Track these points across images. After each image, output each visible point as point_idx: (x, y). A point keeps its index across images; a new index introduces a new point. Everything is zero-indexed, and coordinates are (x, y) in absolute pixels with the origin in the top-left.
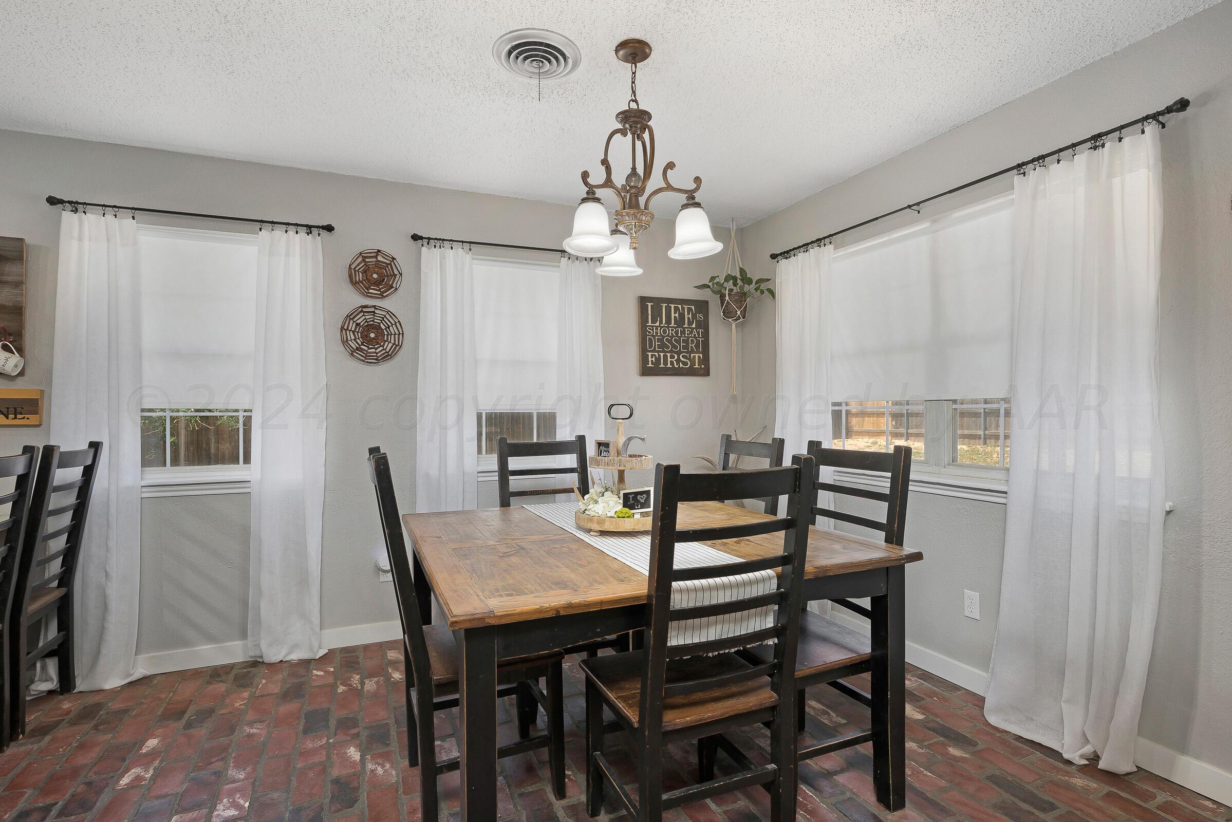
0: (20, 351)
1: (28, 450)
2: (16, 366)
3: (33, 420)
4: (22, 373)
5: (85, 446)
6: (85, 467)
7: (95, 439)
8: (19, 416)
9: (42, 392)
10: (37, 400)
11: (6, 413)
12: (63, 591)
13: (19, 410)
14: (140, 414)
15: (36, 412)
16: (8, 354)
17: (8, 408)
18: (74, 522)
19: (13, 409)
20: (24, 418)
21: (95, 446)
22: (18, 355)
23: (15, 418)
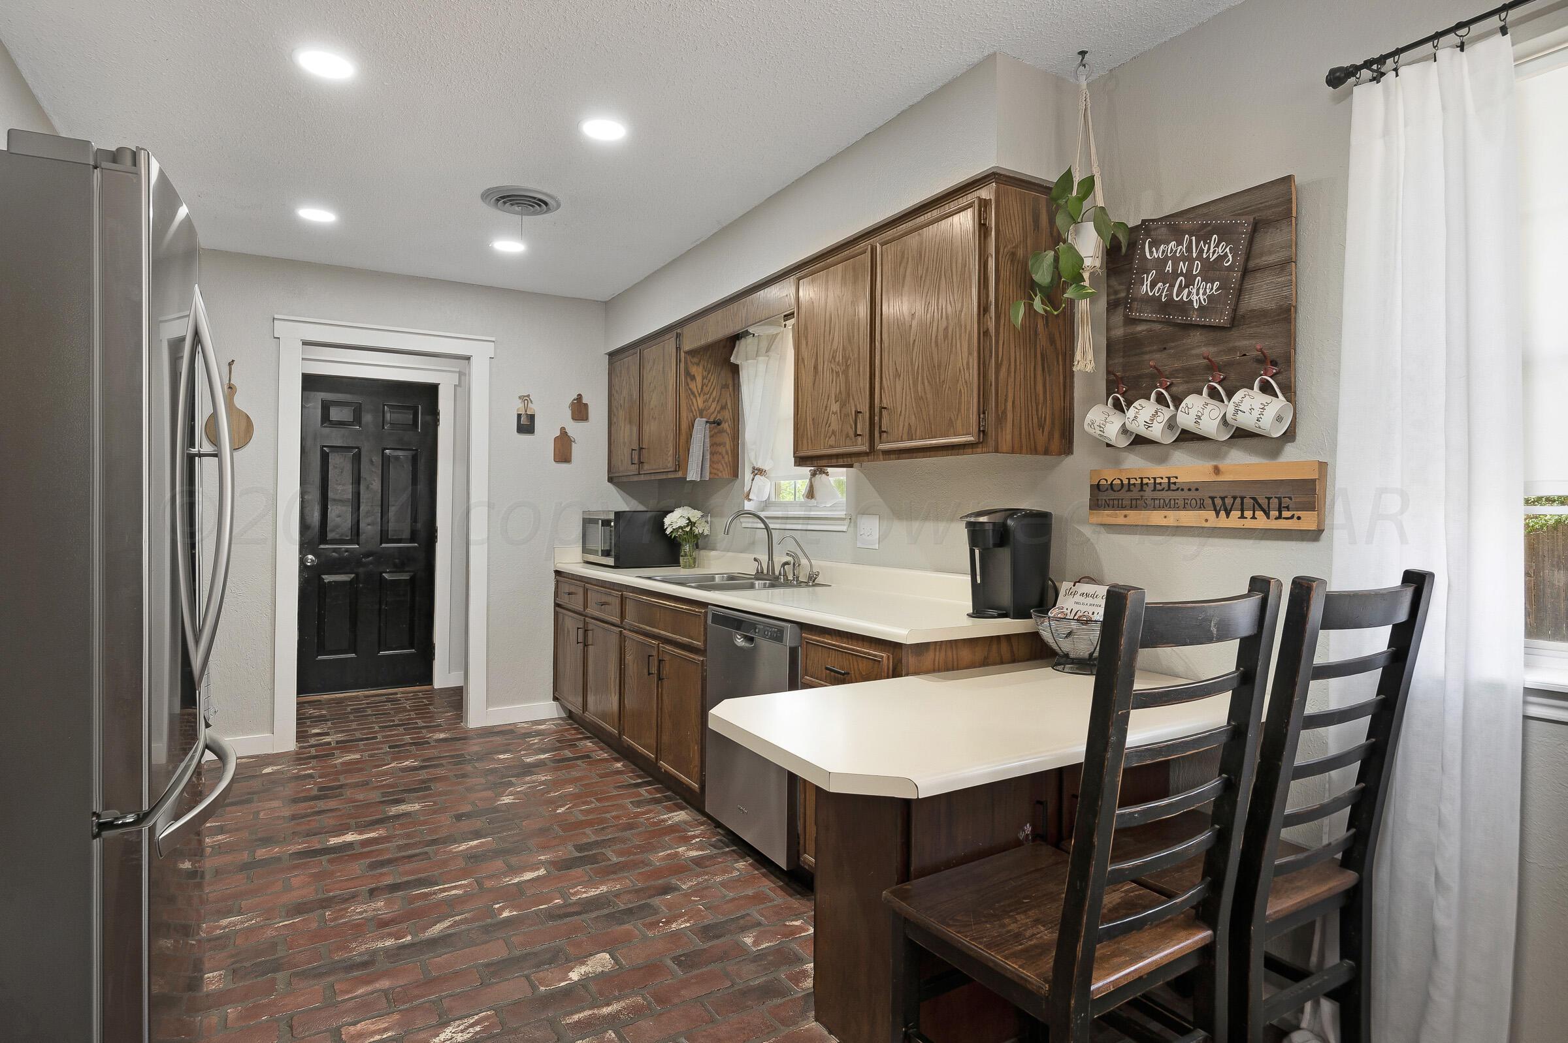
0: (1289, 391)
1: (1259, 585)
2: (1279, 419)
3: (1308, 521)
4: (1290, 435)
5: (1396, 581)
6: (1393, 625)
7: (1417, 565)
8: (1285, 514)
9: (1323, 466)
10: (1314, 481)
11: (1266, 507)
12: (1349, 878)
13: (1285, 502)
14: (1521, 511)
15: (1310, 506)
16: (1267, 398)
17: (1269, 499)
18: (1374, 740)
19: (1276, 500)
20: (1292, 517)
21: (1417, 581)
22: (1284, 399)
23: (1280, 517)
